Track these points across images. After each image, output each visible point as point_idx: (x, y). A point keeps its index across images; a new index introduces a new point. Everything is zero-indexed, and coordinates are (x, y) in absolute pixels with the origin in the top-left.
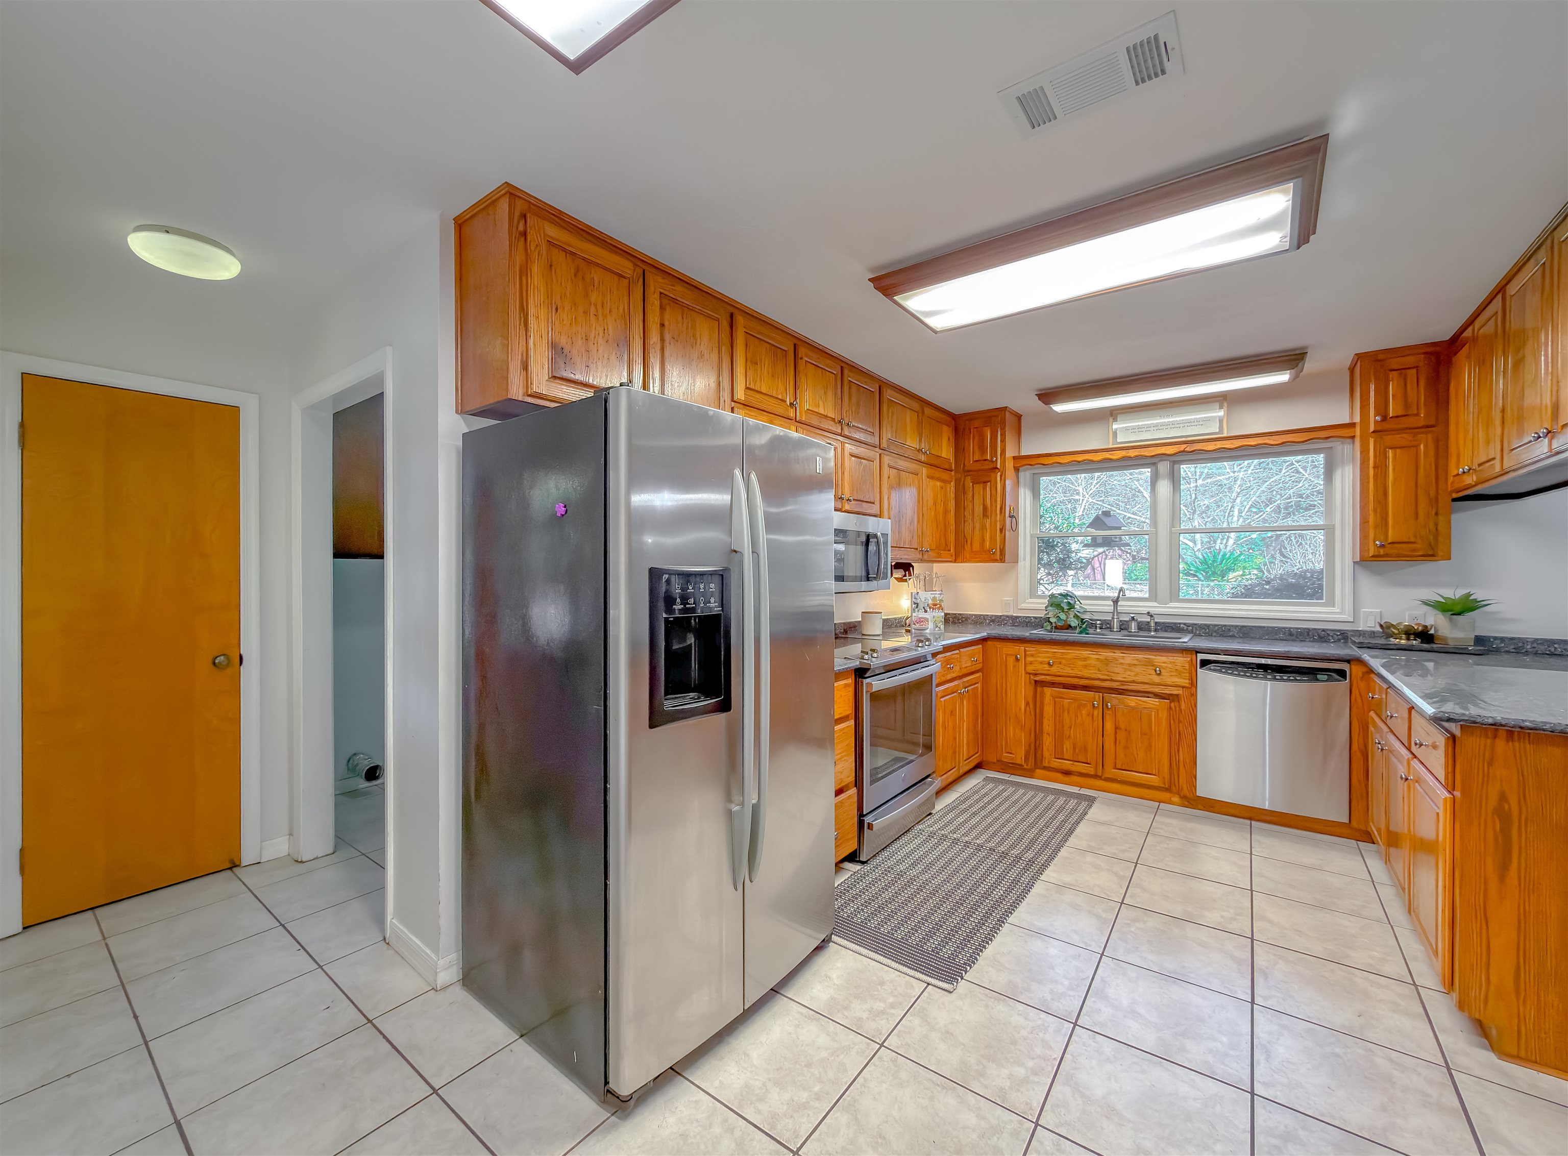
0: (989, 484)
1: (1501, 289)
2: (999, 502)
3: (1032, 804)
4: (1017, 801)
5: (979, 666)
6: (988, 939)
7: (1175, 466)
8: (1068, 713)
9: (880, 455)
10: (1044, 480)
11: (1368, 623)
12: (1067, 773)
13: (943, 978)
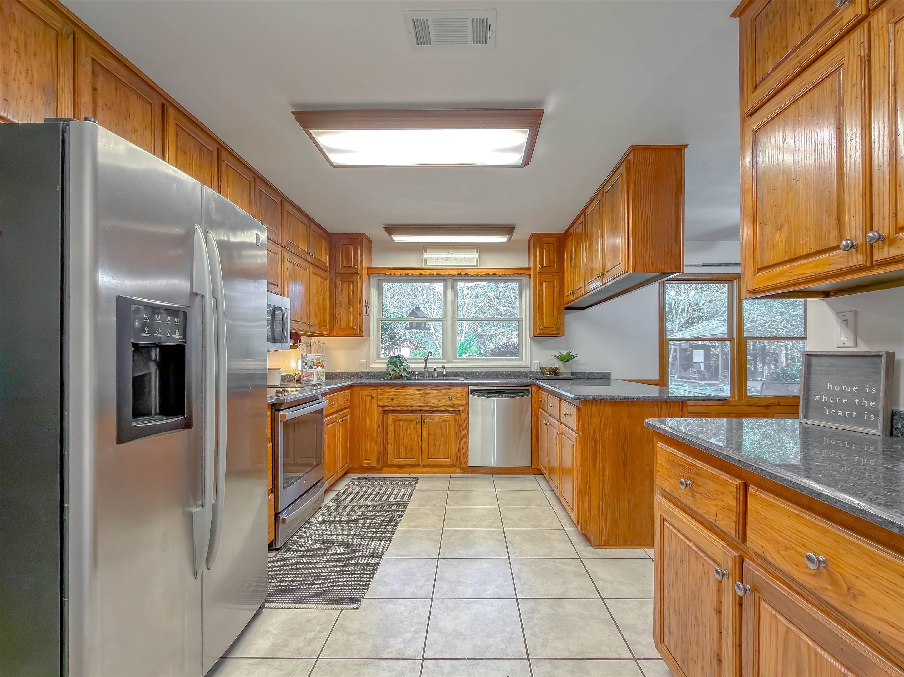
0: (352, 283)
1: (584, 211)
2: (359, 296)
3: (384, 488)
4: (375, 488)
5: (348, 404)
6: (375, 570)
7: (455, 283)
8: (402, 429)
9: (282, 251)
10: (385, 285)
11: (535, 368)
12: (401, 467)
13: (351, 602)
